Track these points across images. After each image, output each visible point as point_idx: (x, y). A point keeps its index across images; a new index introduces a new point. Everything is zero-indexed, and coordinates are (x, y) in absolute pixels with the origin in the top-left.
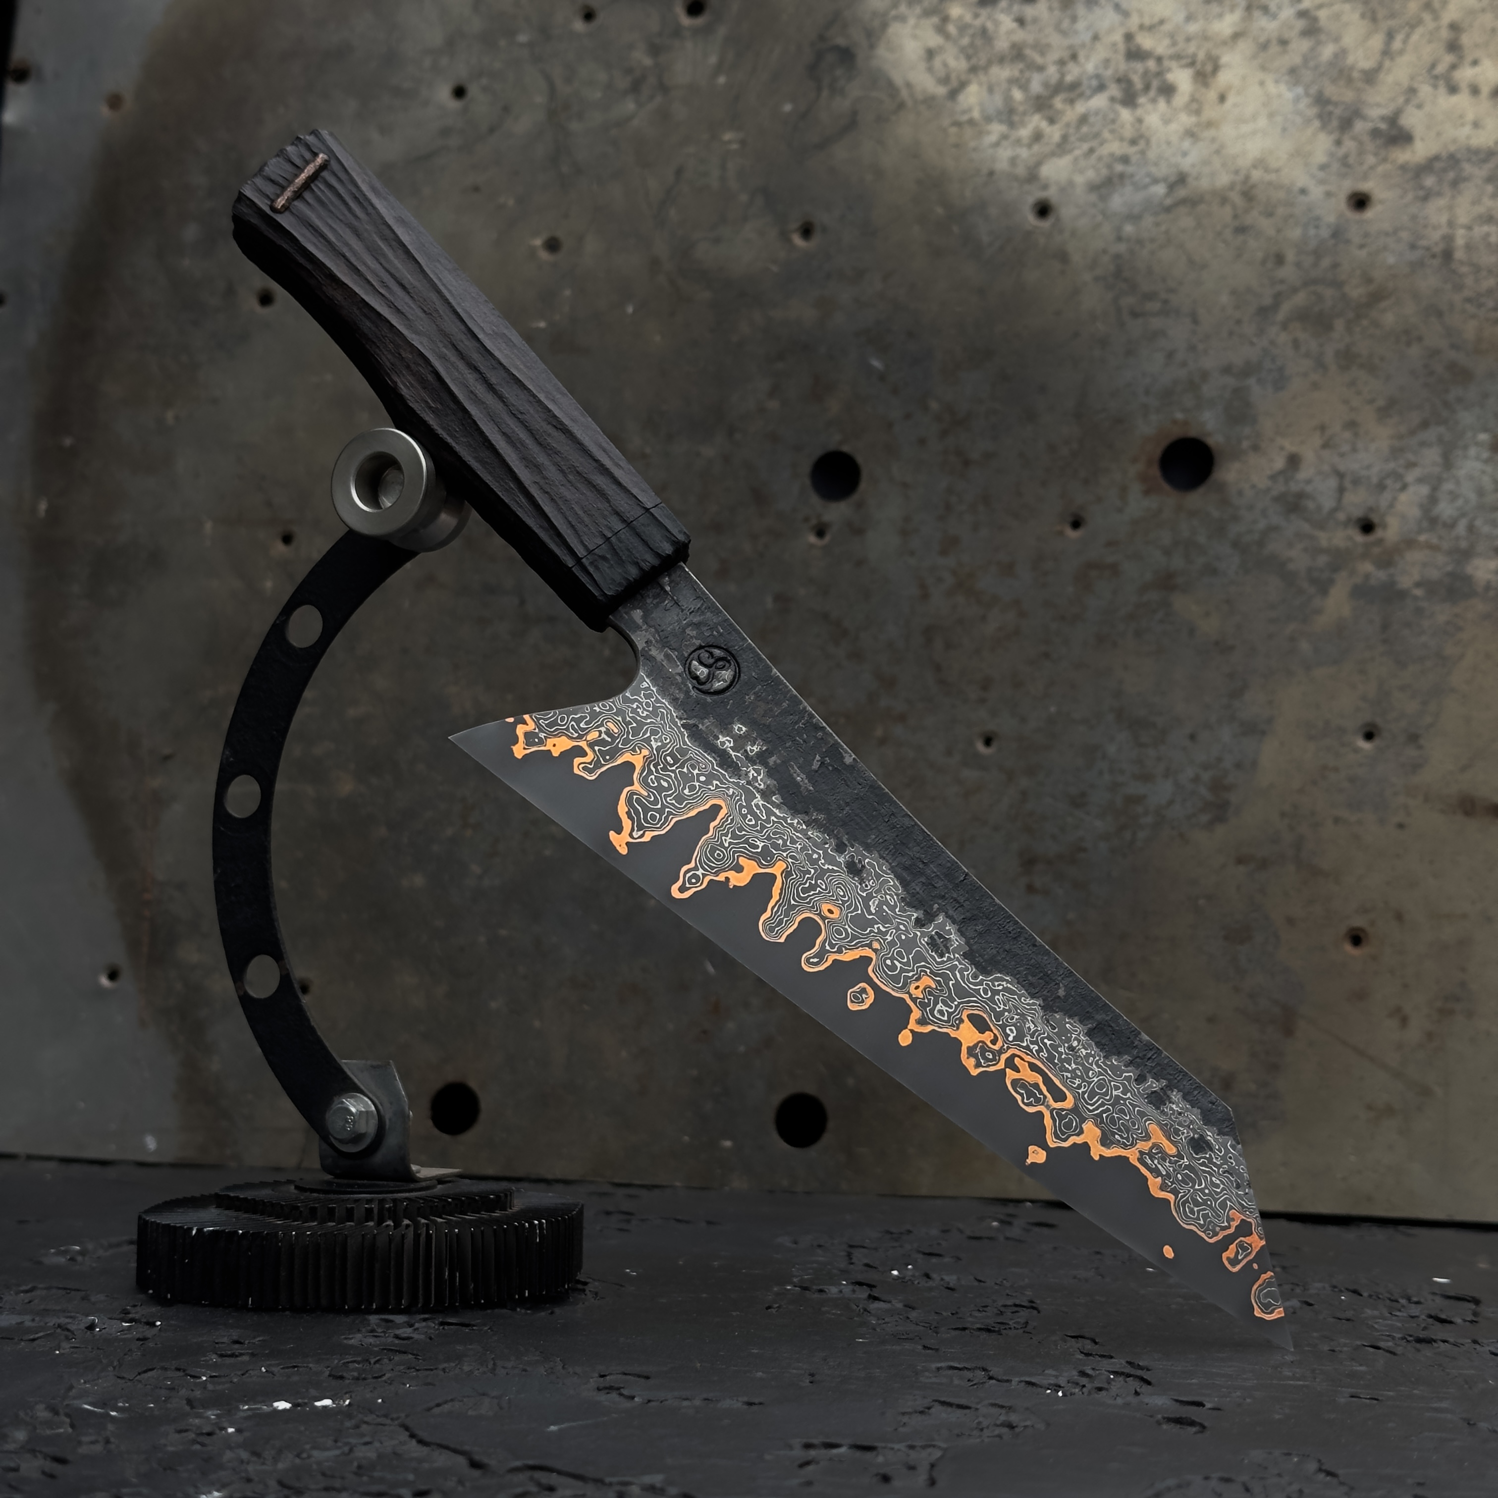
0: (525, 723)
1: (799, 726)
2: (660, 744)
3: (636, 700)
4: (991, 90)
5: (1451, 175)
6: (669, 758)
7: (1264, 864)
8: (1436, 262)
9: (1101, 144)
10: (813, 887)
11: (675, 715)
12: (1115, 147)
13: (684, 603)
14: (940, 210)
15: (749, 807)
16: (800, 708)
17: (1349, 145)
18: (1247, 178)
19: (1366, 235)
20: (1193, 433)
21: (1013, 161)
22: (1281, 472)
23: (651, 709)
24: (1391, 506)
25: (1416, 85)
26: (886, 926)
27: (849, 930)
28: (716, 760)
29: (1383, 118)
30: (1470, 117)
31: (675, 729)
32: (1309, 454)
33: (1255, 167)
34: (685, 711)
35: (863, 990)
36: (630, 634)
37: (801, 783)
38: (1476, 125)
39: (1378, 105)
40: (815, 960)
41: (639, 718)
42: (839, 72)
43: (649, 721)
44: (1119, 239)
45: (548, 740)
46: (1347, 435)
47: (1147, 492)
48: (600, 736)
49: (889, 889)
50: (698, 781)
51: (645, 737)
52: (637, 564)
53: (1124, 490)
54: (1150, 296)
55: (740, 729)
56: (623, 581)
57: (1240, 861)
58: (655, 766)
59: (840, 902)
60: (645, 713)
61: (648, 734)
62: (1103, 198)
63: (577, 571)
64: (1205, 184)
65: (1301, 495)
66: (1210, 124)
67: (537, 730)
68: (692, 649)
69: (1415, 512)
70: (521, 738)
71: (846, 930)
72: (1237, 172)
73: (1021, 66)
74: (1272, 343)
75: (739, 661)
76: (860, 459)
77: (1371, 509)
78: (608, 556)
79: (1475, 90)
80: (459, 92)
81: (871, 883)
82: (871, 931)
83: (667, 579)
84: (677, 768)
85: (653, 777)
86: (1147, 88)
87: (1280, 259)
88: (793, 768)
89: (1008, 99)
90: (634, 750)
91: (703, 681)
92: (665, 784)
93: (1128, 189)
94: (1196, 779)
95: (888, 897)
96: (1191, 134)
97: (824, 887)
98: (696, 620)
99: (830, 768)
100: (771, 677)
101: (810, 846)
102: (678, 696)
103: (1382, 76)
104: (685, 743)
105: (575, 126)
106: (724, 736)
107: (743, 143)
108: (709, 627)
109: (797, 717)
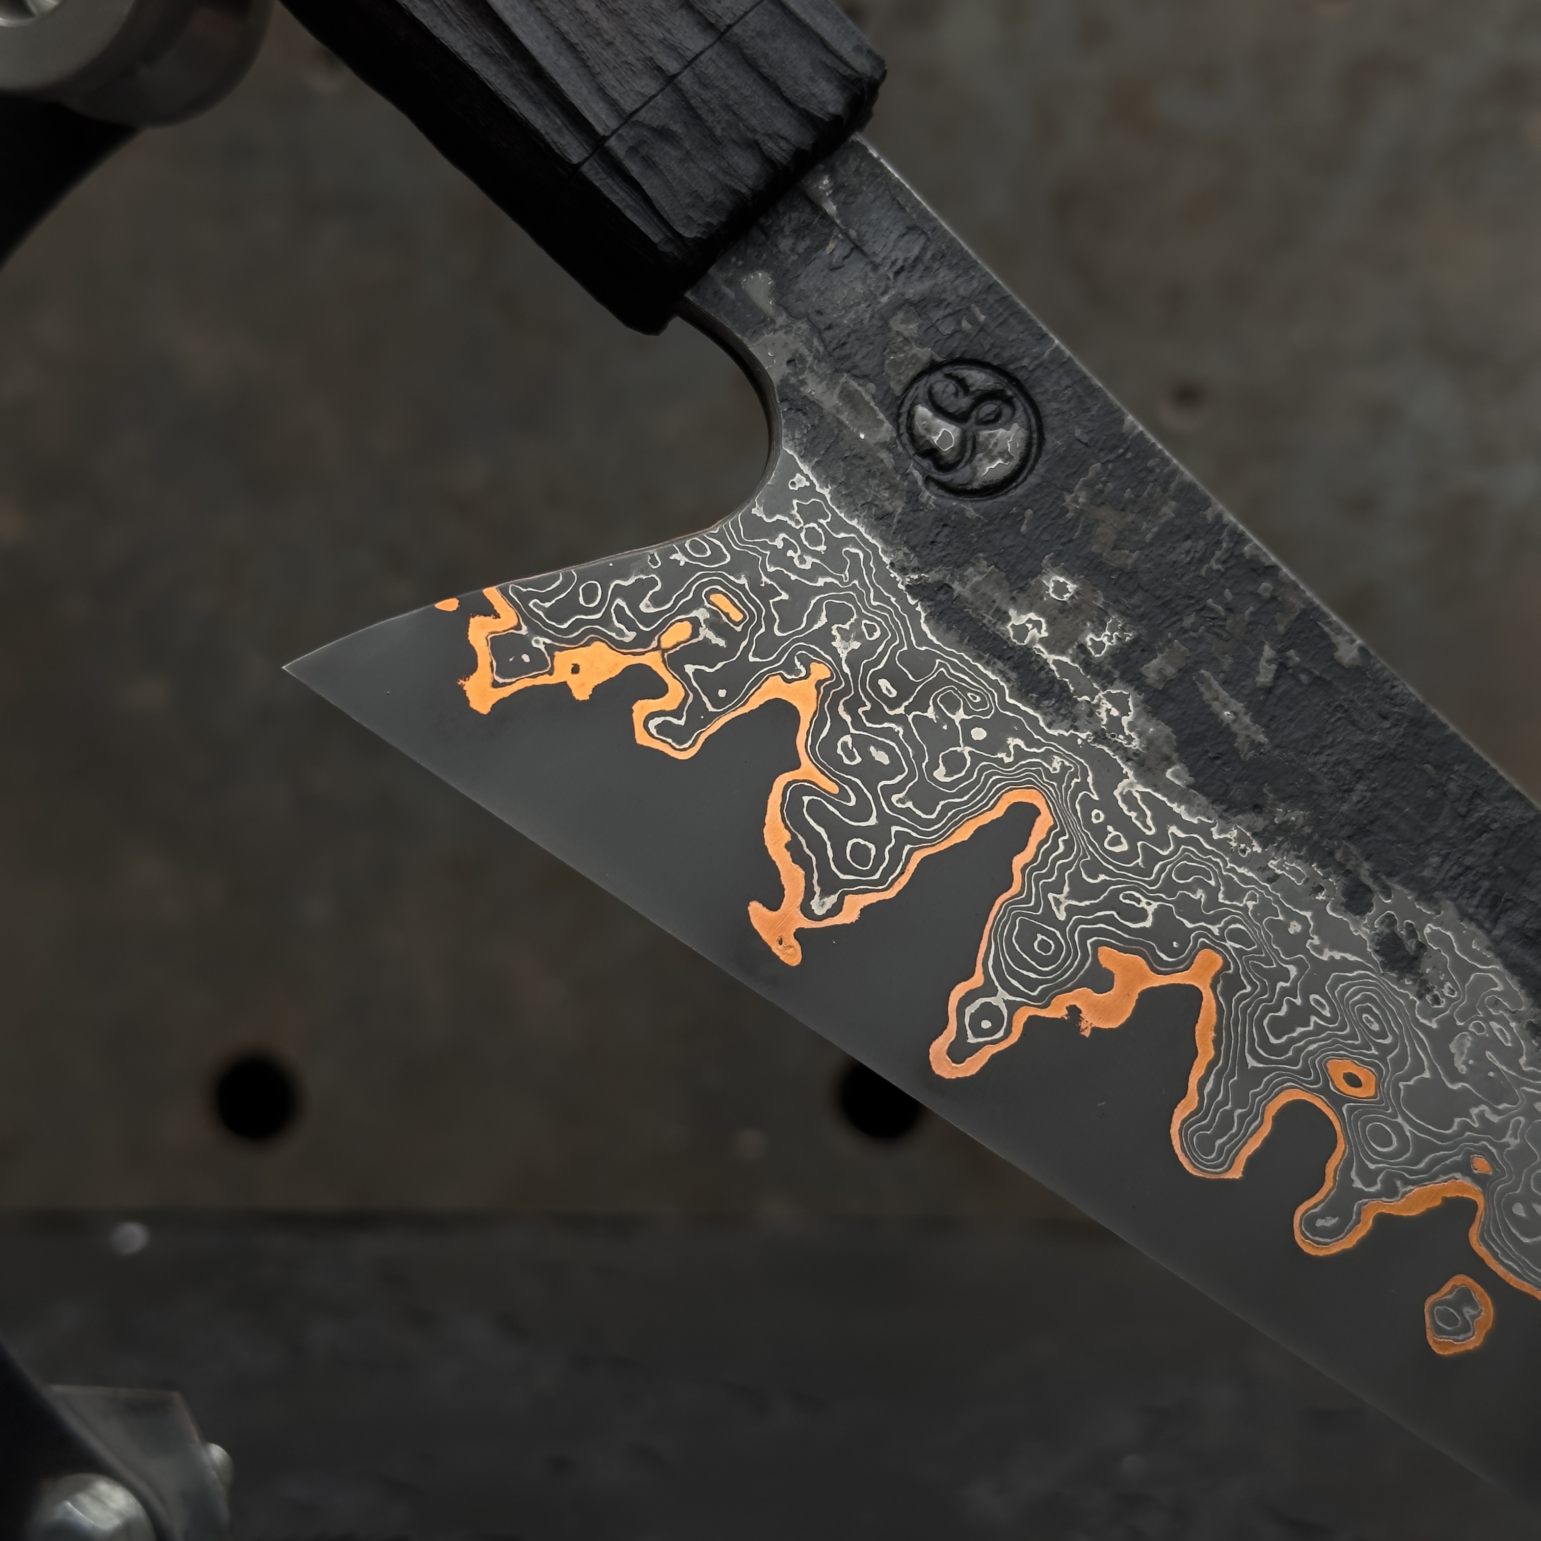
0: (489, 611)
1: (1211, 570)
2: (856, 645)
3: (781, 526)
6: (884, 683)
10: (1300, 1016)
11: (887, 560)
13: (877, 247)
15: (1107, 804)
16: (1205, 518)
23: (822, 548)
26: (1500, 1107)
27: (1407, 1128)
28: (1008, 680)
31: (893, 600)
34: (913, 549)
35: (1465, 1297)
36: (745, 341)
37: (1235, 728)
40: (1330, 1222)
41: (793, 577)
43: (821, 582)
45: (557, 653)
48: (695, 634)
49: (1496, 1004)
50: (969, 741)
51: (816, 627)
52: (754, 146)
55: (1060, 589)
56: (720, 197)
58: (851, 708)
59: (1374, 1051)
60: (810, 560)
61: (823, 620)
63: (595, 173)
67: (524, 631)
68: (912, 373)
70: (484, 656)
71: (1398, 1129)
75: (1038, 398)
78: (677, 128)
81: (1446, 991)
82: (1466, 1127)
83: (826, 181)
84: (908, 710)
85: (847, 739)
88: (1209, 687)
90: (789, 667)
91: (951, 459)
92: (882, 758)
95: (1495, 1025)
97: (1327, 1013)
98: (914, 289)
99: (1304, 678)
100: (1123, 437)
101: (1277, 901)
102: (890, 508)
104: (922, 638)
106: (1021, 611)
108: (949, 311)
109: (1202, 543)
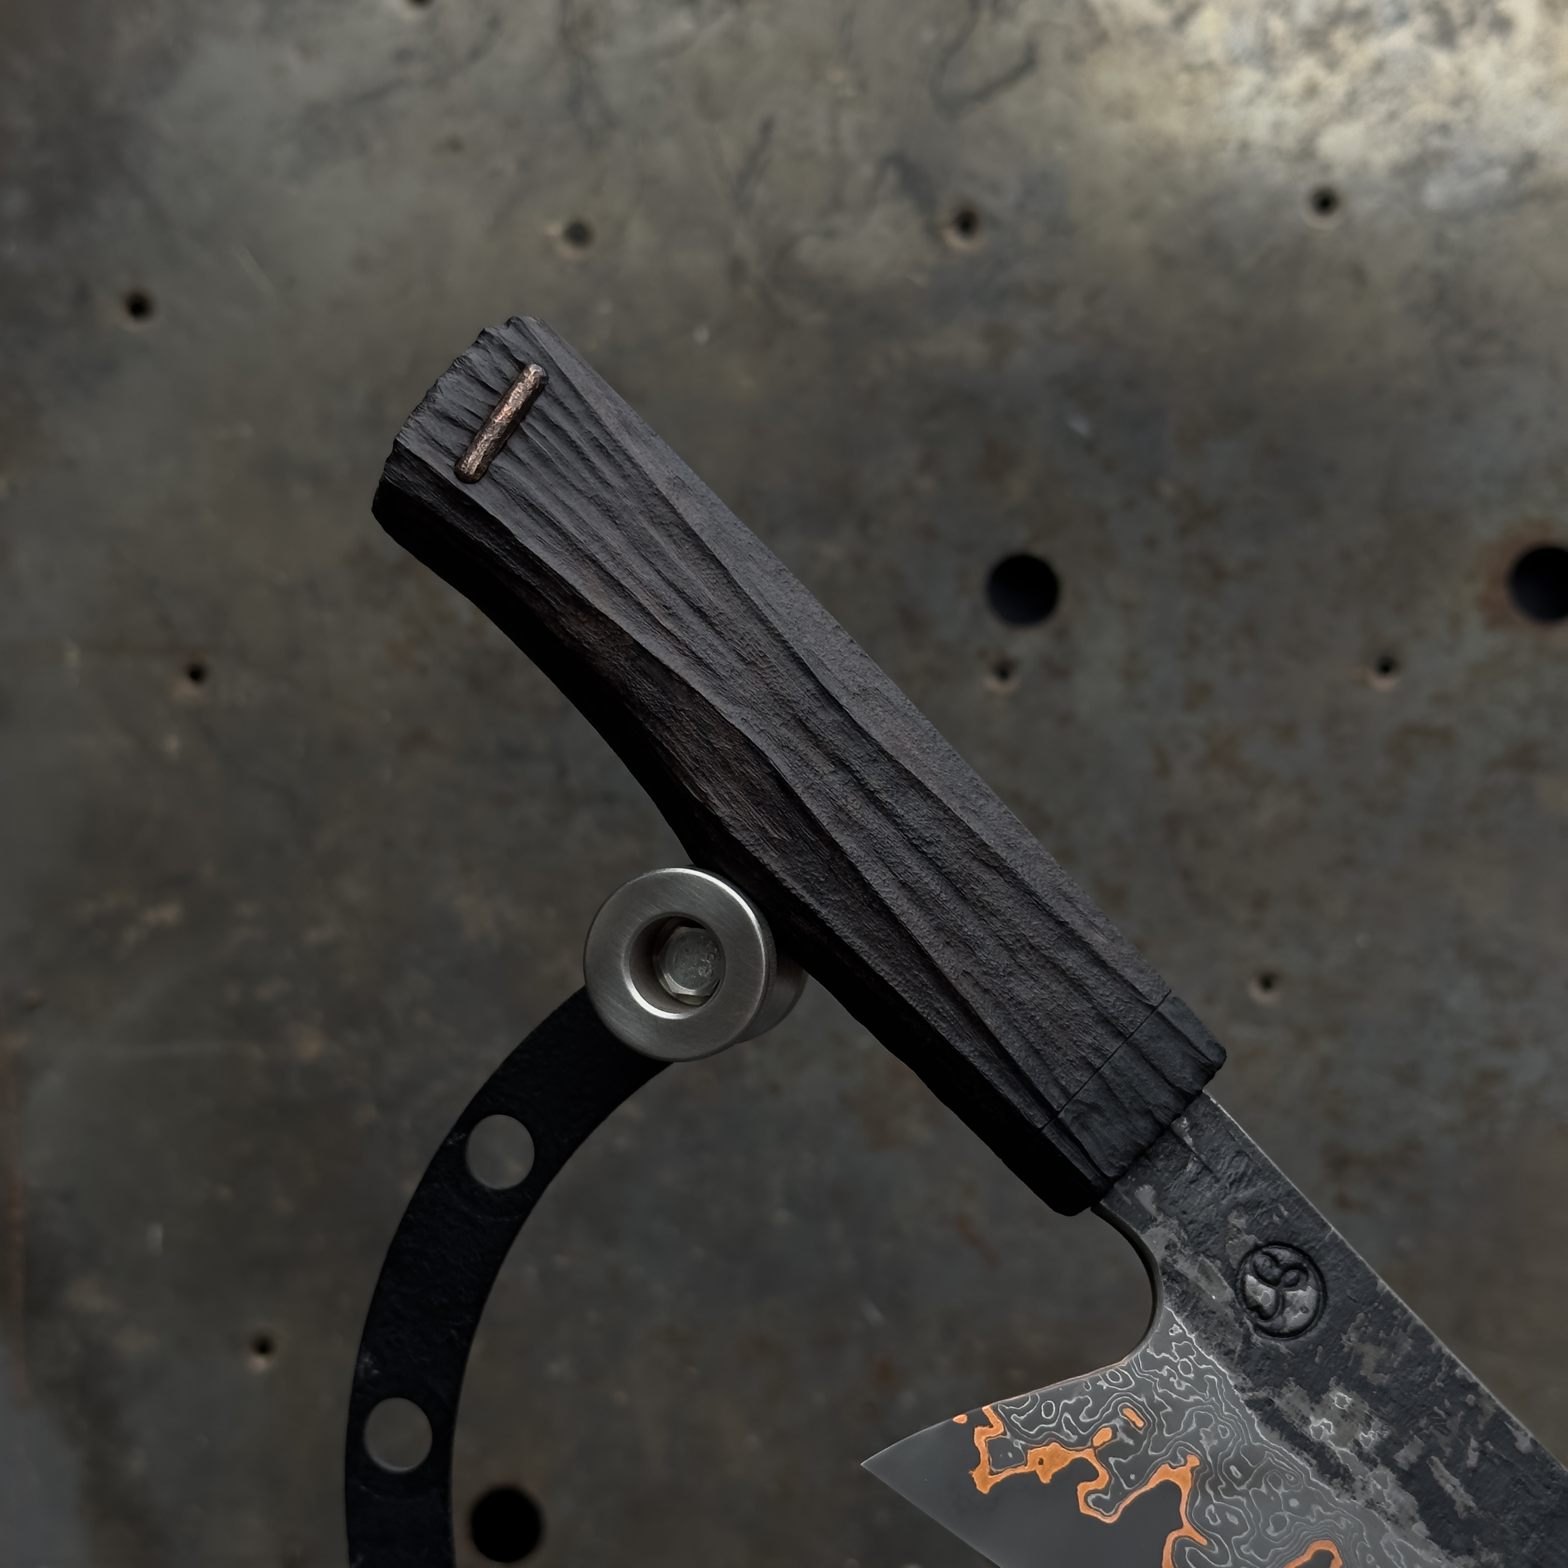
0: (986, 1423)
1: (1435, 1386)
2: (1215, 1442)
3: (1166, 1361)
4: (1235, 17)
6: (1233, 1468)
9: (1407, 105)
11: (1231, 1383)
12: (1427, 110)
13: (1220, 1167)
14: (1169, 202)
15: (1377, 1551)
16: (1430, 1350)
20: (1555, 539)
21: (1278, 126)
23: (1191, 1376)
28: (1311, 1465)
31: (1237, 1410)
34: (1248, 1376)
36: (1139, 1233)
37: (1455, 1497)
41: (1174, 1396)
43: (1192, 1399)
44: (1441, 248)
45: (1029, 1451)
47: (1491, 625)
48: (1114, 1435)
50: (1289, 1508)
51: (1189, 1430)
52: (1149, 1113)
53: (1456, 622)
54: (1488, 335)
55: (1342, 1401)
56: (1129, 1148)
58: (1214, 1488)
60: (1184, 1384)
61: (1194, 1426)
62: (1415, 188)
63: (1050, 1133)
67: (1008, 1436)
68: (1243, 1253)
70: (984, 1456)
75: (1322, 1269)
76: (1059, 567)
78: (1101, 1103)
83: (1185, 1122)
84: (1249, 1487)
85: (1212, 1507)
88: (1437, 1468)
90: (1174, 1459)
91: (1270, 1312)
92: (1235, 1521)
93: (1450, 175)
96: (1540, 93)
98: (1243, 1194)
99: (1496, 1460)
100: (1376, 1295)
102: (1232, 1347)
104: (1257, 1438)
105: (601, 52)
106: (1318, 1417)
107: (861, 86)
108: (1265, 1209)
109: (1429, 1368)
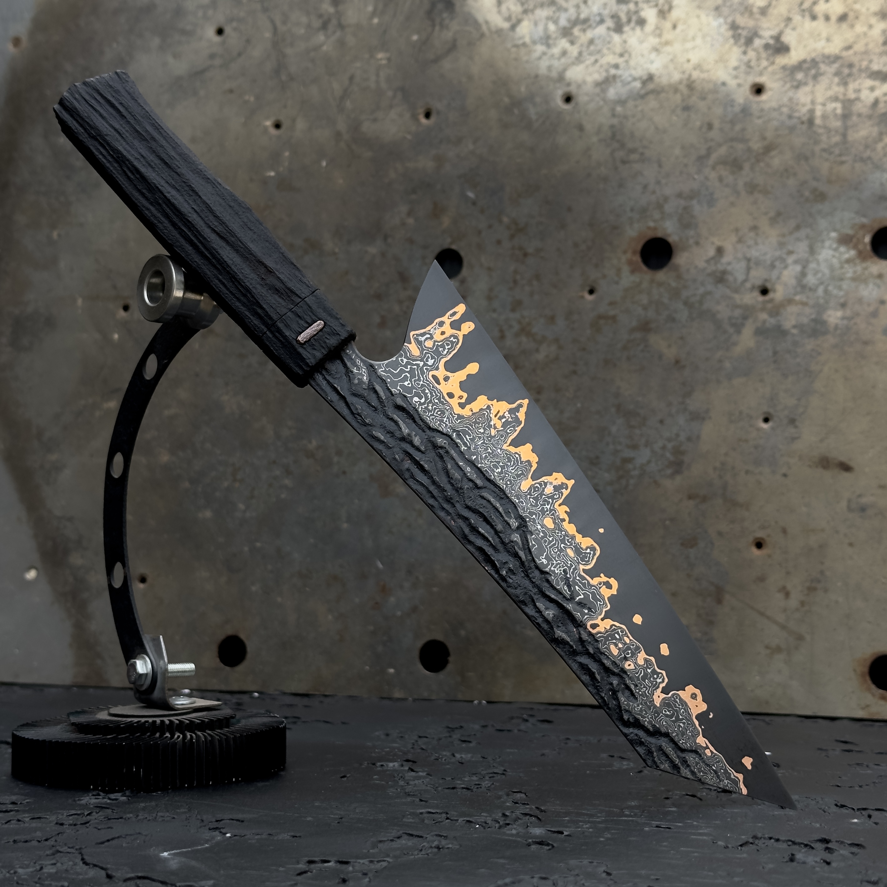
4: (536, 24)
5: (813, 72)
7: (704, 499)
8: (804, 127)
9: (602, 57)
12: (610, 59)
14: (506, 100)
17: (751, 54)
18: (690, 76)
19: (762, 110)
20: (660, 234)
21: (549, 68)
22: (713, 258)
24: (779, 278)
25: (791, 16)
29: (772, 37)
30: (824, 35)
32: (728, 246)
33: (695, 69)
38: (828, 40)
39: (769, 29)
42: (445, 15)
44: (614, 115)
46: (752, 234)
47: (633, 272)
53: (619, 271)
54: (633, 151)
57: (690, 497)
62: (604, 91)
64: (664, 81)
65: (724, 272)
66: (667, 43)
69: (793, 282)
72: (684, 72)
73: (554, 8)
74: (707, 178)
76: (462, 253)
77: (766, 280)
79: (827, 18)
80: (220, 32)
86: (629, 21)
87: (710, 126)
89: (546, 29)
93: (619, 84)
94: (664, 448)
96: (656, 50)
103: (771, 10)
105: (289, 51)
107: (389, 59)
